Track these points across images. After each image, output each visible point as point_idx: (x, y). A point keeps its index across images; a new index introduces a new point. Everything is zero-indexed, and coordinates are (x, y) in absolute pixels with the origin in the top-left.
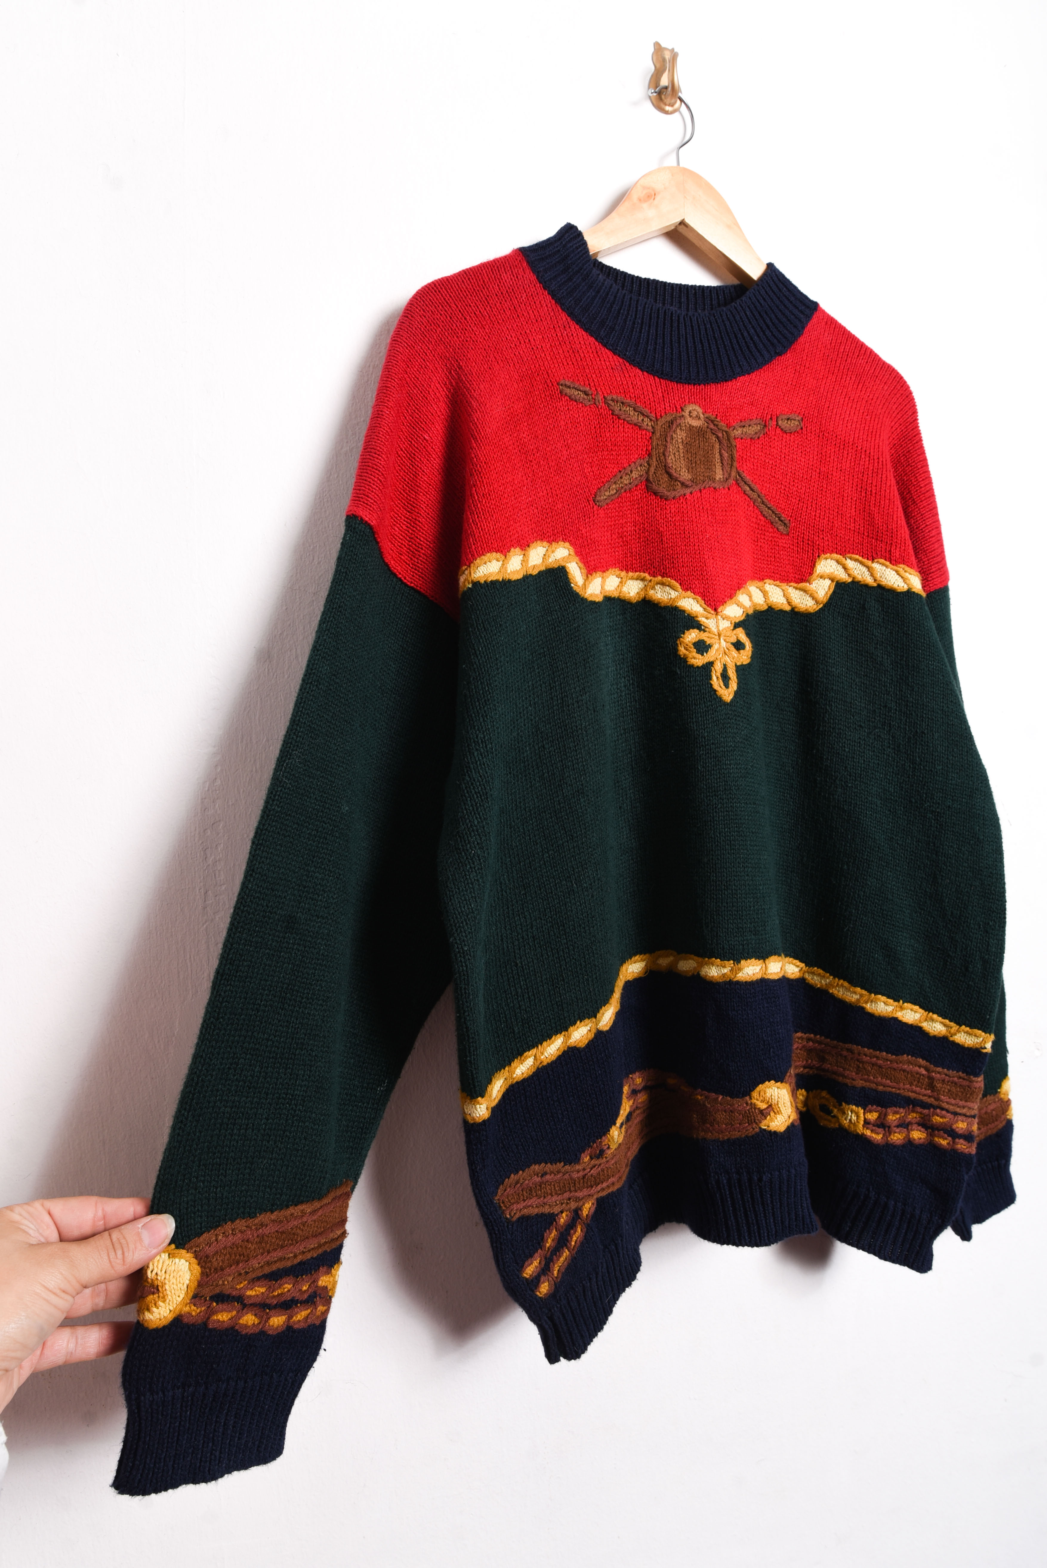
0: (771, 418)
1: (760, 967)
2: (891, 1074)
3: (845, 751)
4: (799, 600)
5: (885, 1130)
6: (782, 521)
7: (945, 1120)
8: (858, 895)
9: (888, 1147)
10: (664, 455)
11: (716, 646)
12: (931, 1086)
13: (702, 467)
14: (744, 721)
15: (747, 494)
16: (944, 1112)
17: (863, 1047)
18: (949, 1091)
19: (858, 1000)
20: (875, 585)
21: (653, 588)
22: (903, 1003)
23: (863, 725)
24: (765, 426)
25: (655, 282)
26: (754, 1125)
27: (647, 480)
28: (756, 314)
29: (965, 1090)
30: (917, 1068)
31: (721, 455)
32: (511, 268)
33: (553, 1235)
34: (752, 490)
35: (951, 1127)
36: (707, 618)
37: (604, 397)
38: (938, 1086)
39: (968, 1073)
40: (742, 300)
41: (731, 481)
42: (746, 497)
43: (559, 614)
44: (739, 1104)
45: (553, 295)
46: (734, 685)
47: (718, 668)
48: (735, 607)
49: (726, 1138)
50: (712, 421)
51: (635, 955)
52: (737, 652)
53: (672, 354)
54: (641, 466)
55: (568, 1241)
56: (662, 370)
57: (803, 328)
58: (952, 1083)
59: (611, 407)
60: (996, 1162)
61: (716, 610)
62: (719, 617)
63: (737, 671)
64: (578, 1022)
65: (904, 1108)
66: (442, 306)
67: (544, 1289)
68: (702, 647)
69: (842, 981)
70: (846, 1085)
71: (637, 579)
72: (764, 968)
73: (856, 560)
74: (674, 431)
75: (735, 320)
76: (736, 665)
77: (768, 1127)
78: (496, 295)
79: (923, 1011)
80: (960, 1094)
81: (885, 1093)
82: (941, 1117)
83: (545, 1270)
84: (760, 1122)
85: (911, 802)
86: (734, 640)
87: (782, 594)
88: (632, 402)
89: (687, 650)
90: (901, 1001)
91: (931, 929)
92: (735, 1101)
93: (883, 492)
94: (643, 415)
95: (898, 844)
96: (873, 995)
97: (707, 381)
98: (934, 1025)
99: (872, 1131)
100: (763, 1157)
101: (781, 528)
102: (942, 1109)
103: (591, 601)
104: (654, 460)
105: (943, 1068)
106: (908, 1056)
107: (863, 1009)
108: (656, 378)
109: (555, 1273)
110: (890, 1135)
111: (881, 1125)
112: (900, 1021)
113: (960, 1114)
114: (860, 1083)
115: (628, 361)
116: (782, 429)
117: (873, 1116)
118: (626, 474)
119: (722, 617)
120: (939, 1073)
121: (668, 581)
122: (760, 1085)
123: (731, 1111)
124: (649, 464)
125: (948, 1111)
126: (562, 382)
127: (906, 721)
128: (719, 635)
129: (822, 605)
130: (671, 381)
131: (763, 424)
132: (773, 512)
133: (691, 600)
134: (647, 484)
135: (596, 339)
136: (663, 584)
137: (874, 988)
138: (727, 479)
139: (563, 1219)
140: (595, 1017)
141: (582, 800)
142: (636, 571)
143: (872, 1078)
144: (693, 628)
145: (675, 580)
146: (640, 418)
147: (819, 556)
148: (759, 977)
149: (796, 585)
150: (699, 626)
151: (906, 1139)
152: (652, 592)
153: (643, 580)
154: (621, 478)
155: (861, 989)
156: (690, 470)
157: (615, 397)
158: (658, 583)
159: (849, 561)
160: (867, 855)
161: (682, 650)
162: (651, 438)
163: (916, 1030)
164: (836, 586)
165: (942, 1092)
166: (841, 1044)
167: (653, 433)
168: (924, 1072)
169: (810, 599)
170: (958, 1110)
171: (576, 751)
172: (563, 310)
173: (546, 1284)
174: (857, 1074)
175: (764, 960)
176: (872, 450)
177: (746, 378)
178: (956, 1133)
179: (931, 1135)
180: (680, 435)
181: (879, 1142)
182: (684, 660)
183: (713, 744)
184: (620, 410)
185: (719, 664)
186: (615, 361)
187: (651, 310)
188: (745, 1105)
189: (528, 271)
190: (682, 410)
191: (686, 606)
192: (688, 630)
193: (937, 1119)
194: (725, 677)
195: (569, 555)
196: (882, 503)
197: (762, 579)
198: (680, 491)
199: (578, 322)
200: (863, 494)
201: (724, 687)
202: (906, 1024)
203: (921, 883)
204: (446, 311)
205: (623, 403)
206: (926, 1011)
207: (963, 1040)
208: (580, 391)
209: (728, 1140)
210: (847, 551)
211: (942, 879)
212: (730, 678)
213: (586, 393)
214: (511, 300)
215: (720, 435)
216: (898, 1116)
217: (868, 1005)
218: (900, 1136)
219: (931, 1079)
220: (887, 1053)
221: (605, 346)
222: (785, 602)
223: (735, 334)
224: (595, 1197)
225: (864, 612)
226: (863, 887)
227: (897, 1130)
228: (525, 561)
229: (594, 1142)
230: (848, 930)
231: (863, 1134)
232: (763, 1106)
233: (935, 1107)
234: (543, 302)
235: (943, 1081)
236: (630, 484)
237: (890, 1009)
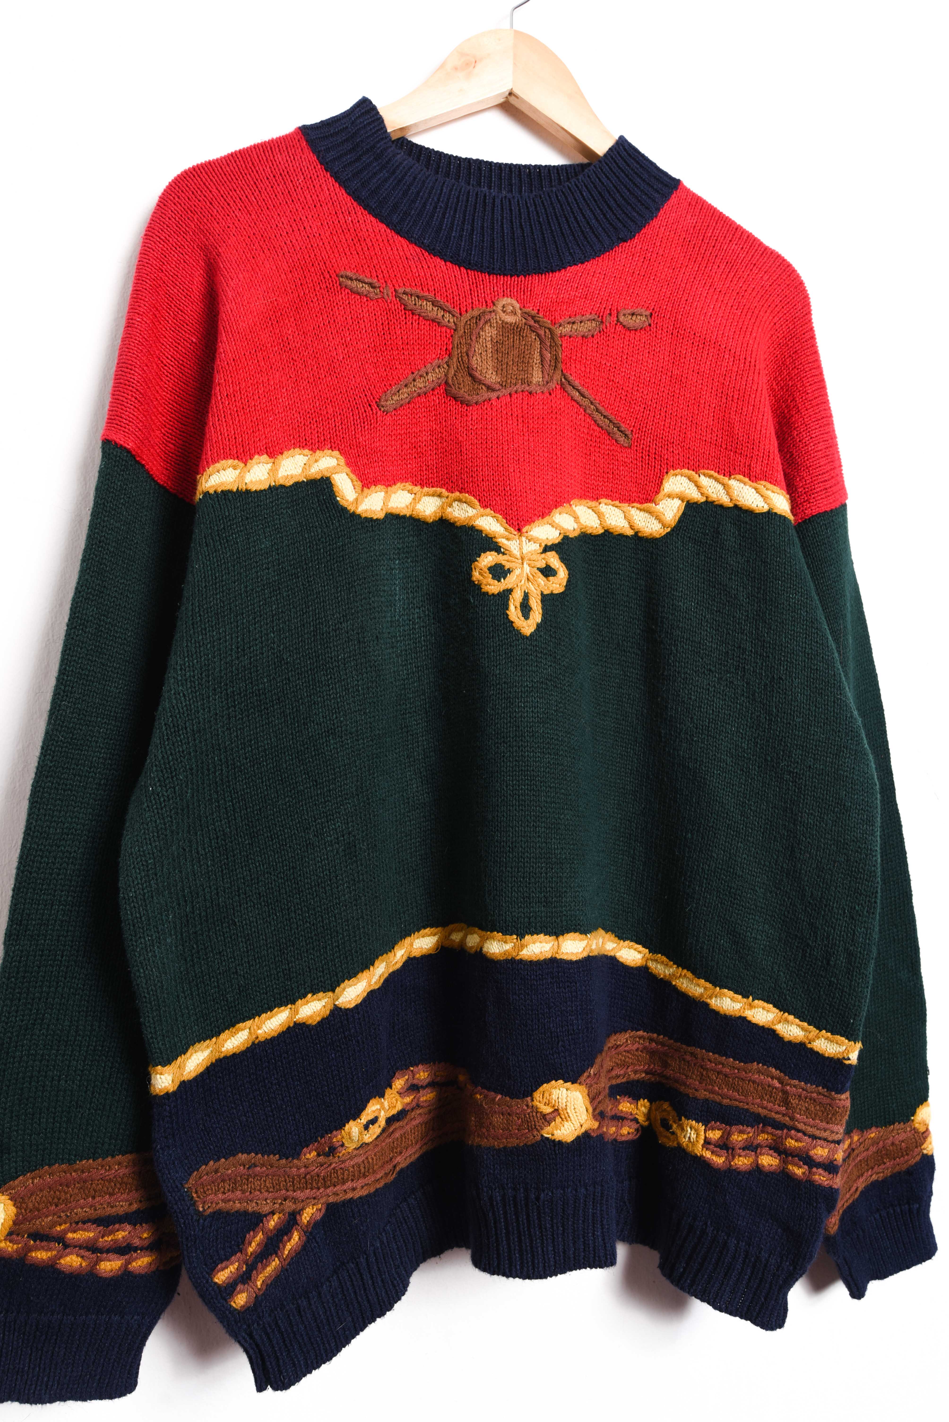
0: (610, 314)
1: (550, 945)
2: (738, 1085)
3: (691, 699)
4: (643, 524)
5: (728, 1152)
6: (621, 432)
7: (800, 1144)
8: (702, 868)
9: (731, 1173)
10: (468, 355)
11: (517, 572)
12: (786, 1102)
13: (515, 369)
14: (549, 658)
15: (575, 401)
16: (800, 1135)
17: (708, 1051)
18: (807, 1109)
19: (702, 995)
20: (731, 505)
21: (450, 505)
22: (753, 1000)
23: (713, 669)
24: (602, 322)
25: (479, 163)
26: (535, 1133)
27: (446, 383)
28: (595, 193)
29: (826, 1109)
30: (770, 1079)
31: (541, 355)
32: (287, 148)
33: (258, 1238)
34: (582, 395)
35: (807, 1153)
36: (508, 539)
37: (395, 290)
38: (793, 1102)
39: (830, 1090)
40: (578, 180)
41: (552, 385)
42: (574, 403)
43: (319, 531)
44: (518, 1105)
45: (336, 177)
46: (537, 616)
47: (517, 597)
48: (548, 527)
49: (501, 1146)
50: (533, 317)
51: (425, 928)
52: (545, 579)
53: (483, 241)
54: (439, 367)
55: (279, 1248)
56: (470, 260)
57: (658, 210)
58: (810, 1099)
59: (403, 301)
60: (906, 1206)
61: (519, 530)
62: (524, 539)
63: (542, 601)
64: (310, 995)
65: (752, 1127)
66: (201, 191)
67: (240, 1300)
68: (499, 572)
69: (685, 971)
70: (687, 1095)
71: (433, 495)
72: (556, 947)
73: (710, 477)
74: (482, 329)
75: (568, 202)
76: (542, 594)
77: (553, 1135)
78: (268, 179)
79: (777, 1011)
80: (820, 1113)
81: (729, 1107)
82: (796, 1141)
83: (245, 1278)
84: (542, 1129)
85: (766, 760)
86: (542, 565)
87: (622, 515)
88: (431, 296)
89: (482, 575)
90: (751, 998)
91: (788, 912)
92: (514, 1102)
93: (747, 397)
94: (444, 310)
95: (751, 810)
96: (718, 988)
97: (526, 272)
98: (790, 1028)
99: (713, 1153)
100: (543, 1170)
101: (622, 440)
102: (798, 1131)
103: (366, 518)
104: (455, 360)
105: (800, 1081)
106: (758, 1064)
107: (707, 1005)
108: (462, 269)
109: (259, 1283)
110: (733, 1159)
111: (724, 1146)
112: (750, 1022)
113: (820, 1138)
114: (703, 1094)
115: (426, 250)
116: (624, 326)
117: (715, 1135)
118: (421, 376)
119: (527, 538)
120: (795, 1086)
121: (466, 497)
122: (545, 1085)
123: (509, 1114)
124: (448, 366)
125: (805, 1134)
126: (342, 273)
127: (762, 664)
128: (522, 559)
129: (669, 529)
130: (481, 272)
131: (600, 319)
132: (611, 421)
133: (490, 519)
134: (446, 388)
135: (388, 226)
136: (460, 500)
137: (719, 981)
138: (547, 383)
139: (272, 1223)
140: (333, 991)
141: (332, 741)
142: (433, 487)
143: (717, 1089)
144: (491, 550)
145: (474, 496)
146: (441, 313)
147: (667, 473)
148: (549, 956)
149: (639, 506)
150: (497, 549)
151: (754, 1166)
152: (449, 510)
153: (440, 496)
154: (414, 380)
155: (706, 981)
156: (500, 372)
157: (408, 290)
158: (455, 500)
159: (702, 477)
160: (714, 822)
161: (476, 575)
162: (452, 336)
163: (768, 1033)
164: (686, 506)
165: (798, 1110)
166: (684, 1046)
167: (455, 330)
168: (777, 1085)
169: (656, 522)
170: (817, 1133)
171: (329, 686)
172: (349, 194)
173: (244, 1295)
174: (700, 1083)
175: (557, 937)
176: (739, 349)
177: (579, 268)
178: (814, 1161)
179: (785, 1162)
180: (489, 333)
181: (719, 1166)
182: (478, 587)
183: (505, 683)
184: (415, 304)
185: (519, 592)
186: (412, 250)
187: (460, 192)
188: (525, 1108)
189: (306, 150)
190: (494, 304)
191: (484, 526)
192: (484, 552)
193: (791, 1143)
194: (525, 608)
195: (338, 465)
196: (745, 409)
197: (596, 498)
198: (485, 395)
199: (367, 207)
200: (724, 400)
201: (523, 618)
202: (756, 1026)
203: (778, 857)
204: (205, 196)
205: (418, 297)
206: (781, 1011)
207: (823, 1047)
208: (365, 283)
209: (505, 1148)
210: (701, 466)
211: (801, 854)
212: (531, 608)
213: (371, 285)
214: (285, 183)
215: (542, 332)
216: (745, 1136)
217: (713, 1000)
218: (746, 1161)
219: (785, 1093)
220: (734, 1060)
221: (398, 233)
222: (627, 525)
223: (566, 217)
224: (323, 1200)
225: (718, 537)
226: (707, 859)
227: (743, 1154)
228: (273, 471)
229: (322, 1137)
230: (691, 910)
231: (702, 1156)
232: (547, 1110)
233: (790, 1128)
234: (324, 185)
235: (800, 1096)
236: (425, 387)
237: (737, 1006)
